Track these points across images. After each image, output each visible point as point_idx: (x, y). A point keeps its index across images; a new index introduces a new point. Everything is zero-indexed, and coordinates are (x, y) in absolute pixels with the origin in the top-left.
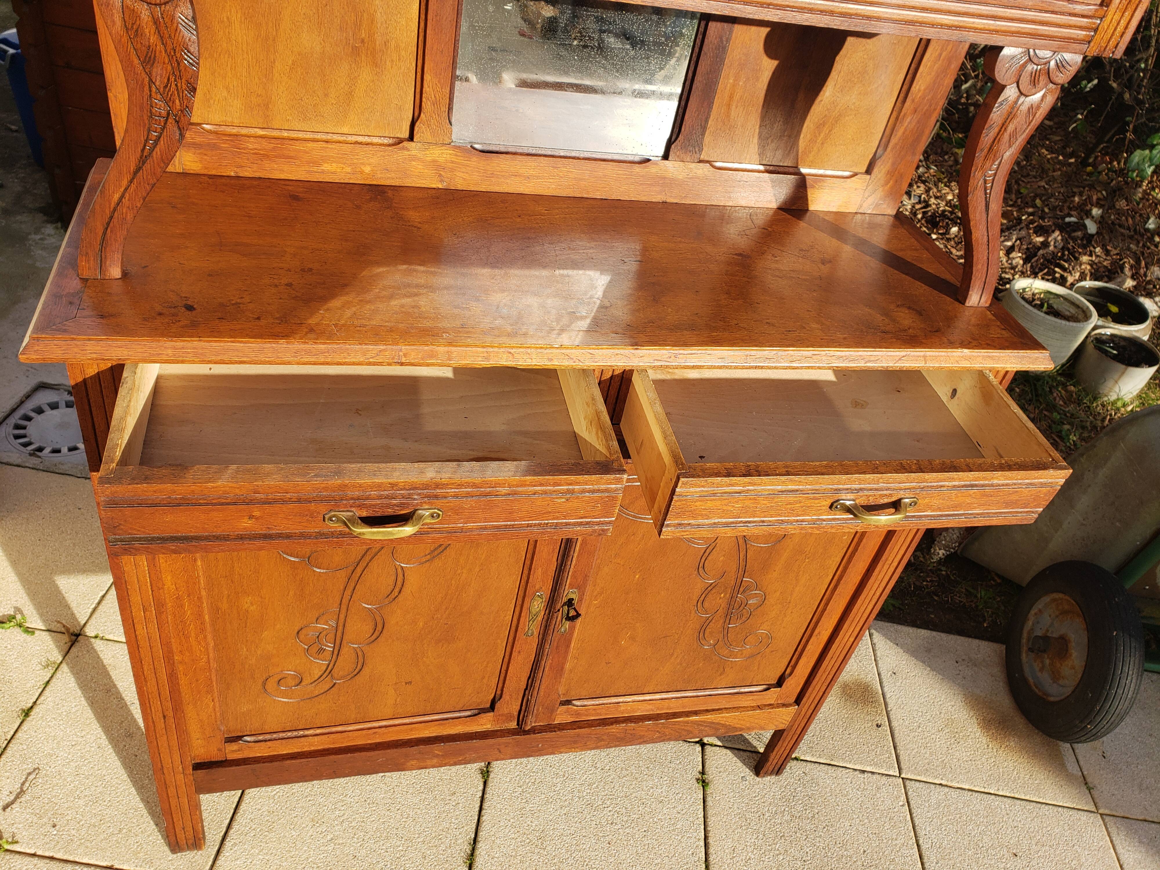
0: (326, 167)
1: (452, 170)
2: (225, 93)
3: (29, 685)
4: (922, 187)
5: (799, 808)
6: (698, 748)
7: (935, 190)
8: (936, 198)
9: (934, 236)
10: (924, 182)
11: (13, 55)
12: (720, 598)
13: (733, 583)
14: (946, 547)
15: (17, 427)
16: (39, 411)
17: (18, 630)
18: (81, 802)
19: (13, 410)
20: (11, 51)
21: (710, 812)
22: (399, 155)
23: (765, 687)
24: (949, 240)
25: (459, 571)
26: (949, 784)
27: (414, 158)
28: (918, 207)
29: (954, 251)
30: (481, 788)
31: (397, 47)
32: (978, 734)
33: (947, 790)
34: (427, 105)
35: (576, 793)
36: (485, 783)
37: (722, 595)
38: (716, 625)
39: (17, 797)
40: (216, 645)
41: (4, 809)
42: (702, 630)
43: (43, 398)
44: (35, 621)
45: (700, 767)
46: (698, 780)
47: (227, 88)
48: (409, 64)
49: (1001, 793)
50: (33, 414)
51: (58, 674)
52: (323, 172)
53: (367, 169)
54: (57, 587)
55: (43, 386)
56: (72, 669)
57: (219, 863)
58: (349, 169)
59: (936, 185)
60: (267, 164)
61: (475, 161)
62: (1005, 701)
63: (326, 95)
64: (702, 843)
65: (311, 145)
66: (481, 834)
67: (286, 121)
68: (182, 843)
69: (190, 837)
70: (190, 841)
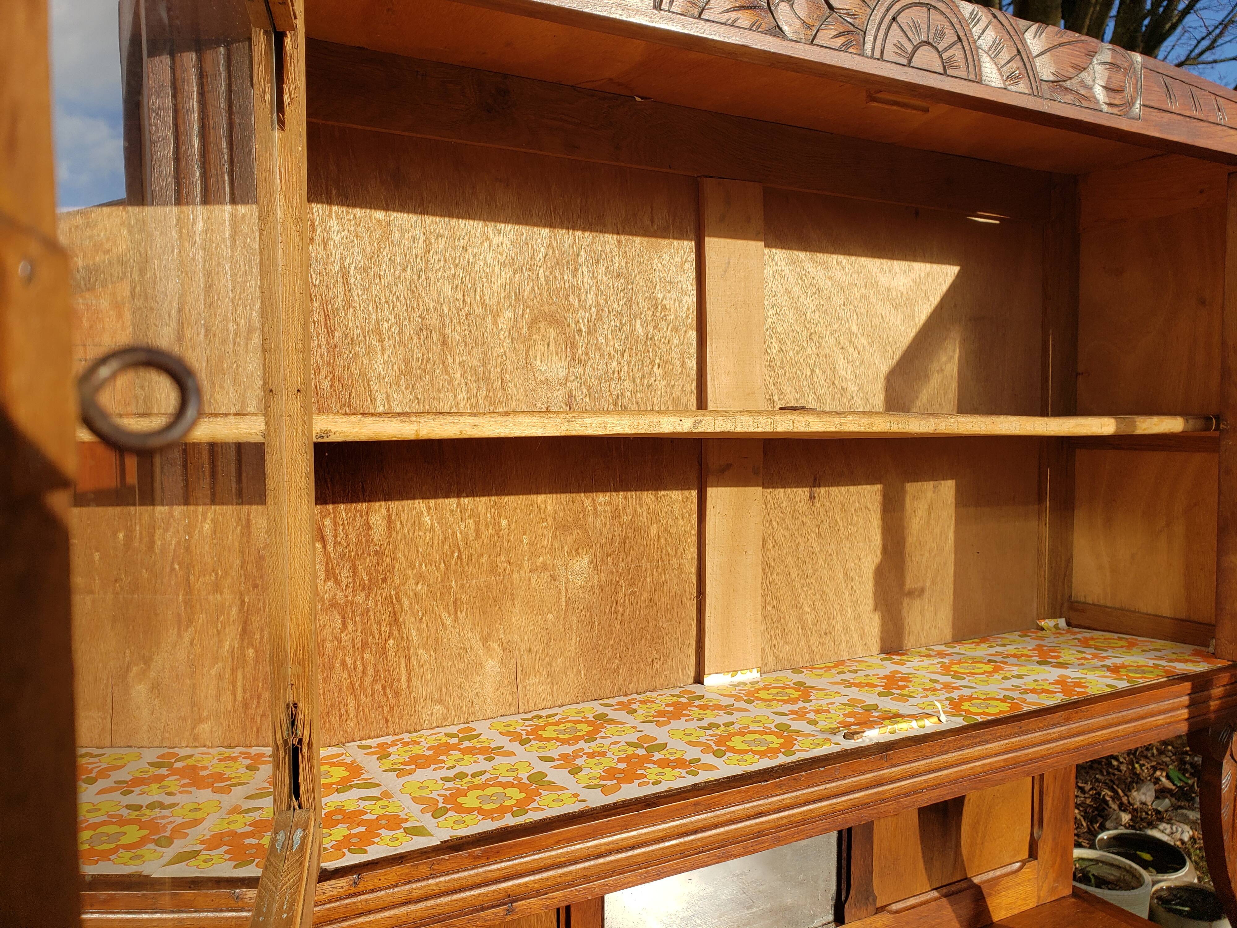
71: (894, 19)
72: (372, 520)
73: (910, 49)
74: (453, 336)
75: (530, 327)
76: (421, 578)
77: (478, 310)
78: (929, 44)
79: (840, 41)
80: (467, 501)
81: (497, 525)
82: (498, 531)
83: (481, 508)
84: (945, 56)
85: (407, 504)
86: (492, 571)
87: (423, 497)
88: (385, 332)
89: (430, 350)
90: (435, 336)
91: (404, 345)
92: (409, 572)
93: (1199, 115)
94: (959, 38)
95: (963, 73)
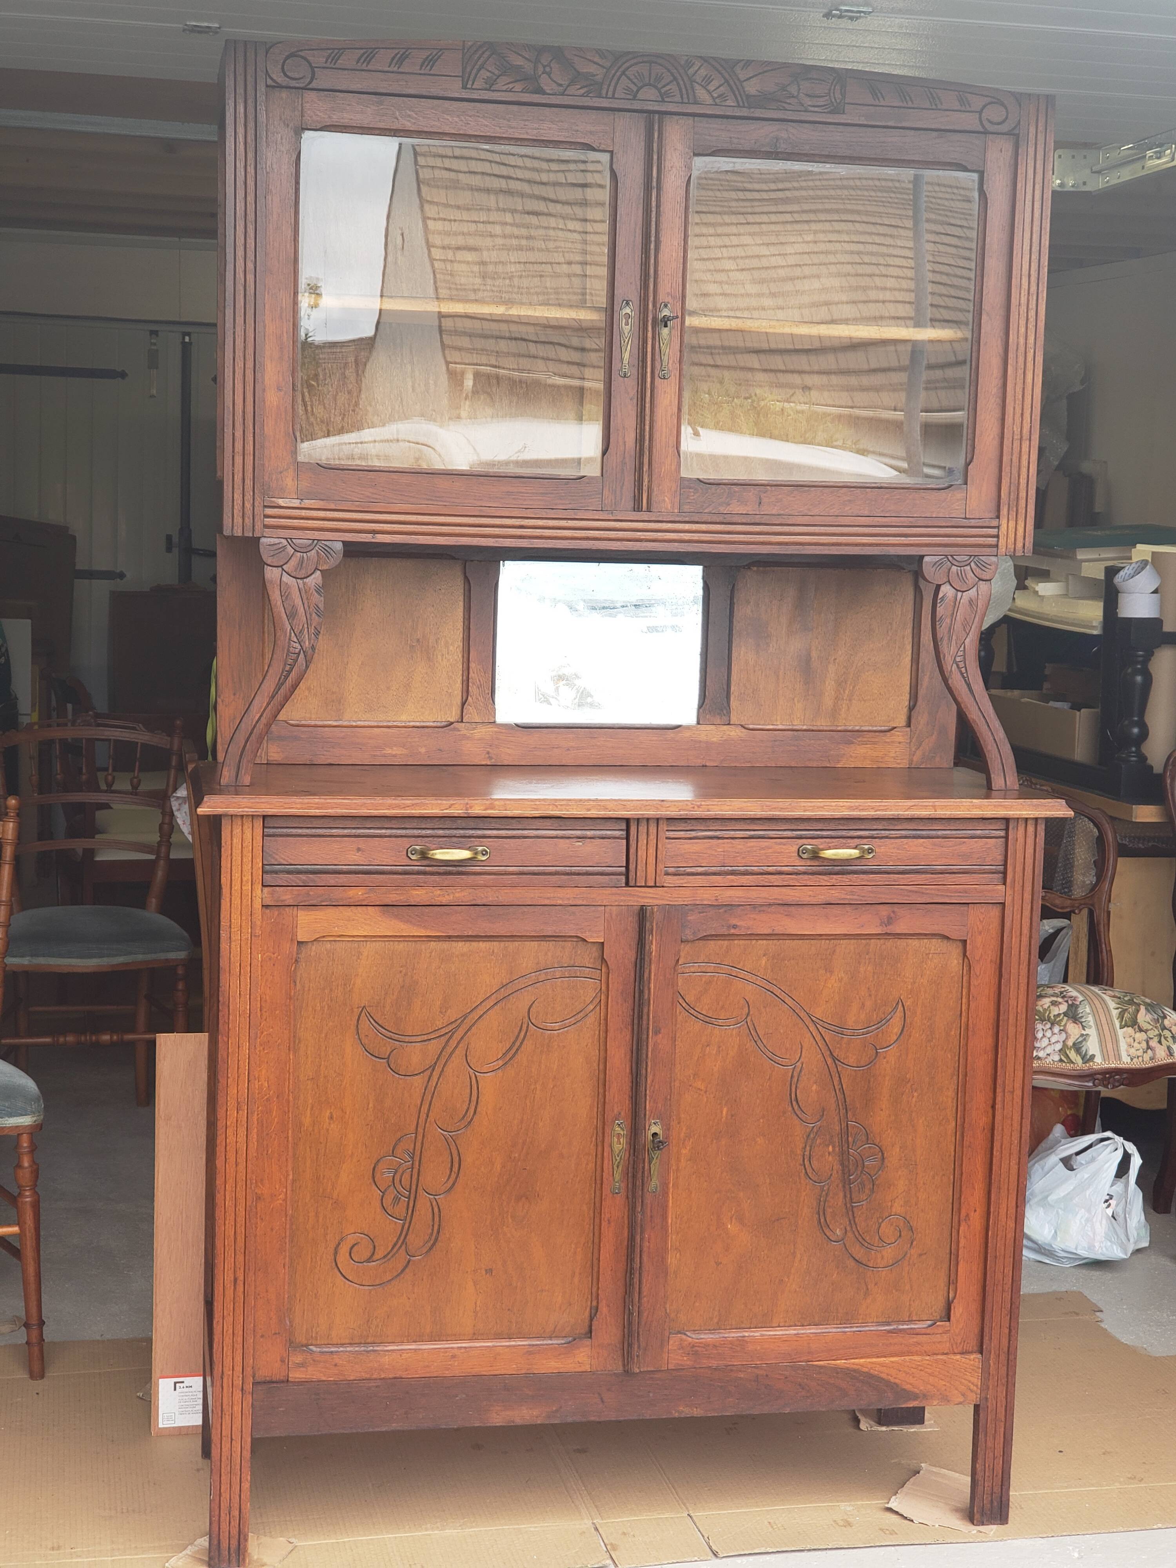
0: (387, 751)
1: (498, 747)
2: (307, 693)
12: (829, 1153)
13: (838, 1128)
22: (452, 735)
23: (930, 1323)
25: (533, 1087)
27: (464, 737)
31: (447, 643)
34: (473, 689)
37: (831, 1149)
38: (838, 1200)
40: (294, 1181)
42: (820, 1211)
48: (457, 657)
52: (384, 756)
53: (421, 751)
58: (407, 751)
60: (338, 751)
61: (520, 737)
63: (388, 688)
65: (375, 731)
67: (355, 714)
68: (225, 1544)
69: (235, 1532)
70: (234, 1542)
71: (623, 73)
73: (635, 89)
78: (650, 85)
79: (582, 91)
84: (663, 91)
92: (368, 408)
93: (910, 104)
94: (675, 79)
95: (678, 98)
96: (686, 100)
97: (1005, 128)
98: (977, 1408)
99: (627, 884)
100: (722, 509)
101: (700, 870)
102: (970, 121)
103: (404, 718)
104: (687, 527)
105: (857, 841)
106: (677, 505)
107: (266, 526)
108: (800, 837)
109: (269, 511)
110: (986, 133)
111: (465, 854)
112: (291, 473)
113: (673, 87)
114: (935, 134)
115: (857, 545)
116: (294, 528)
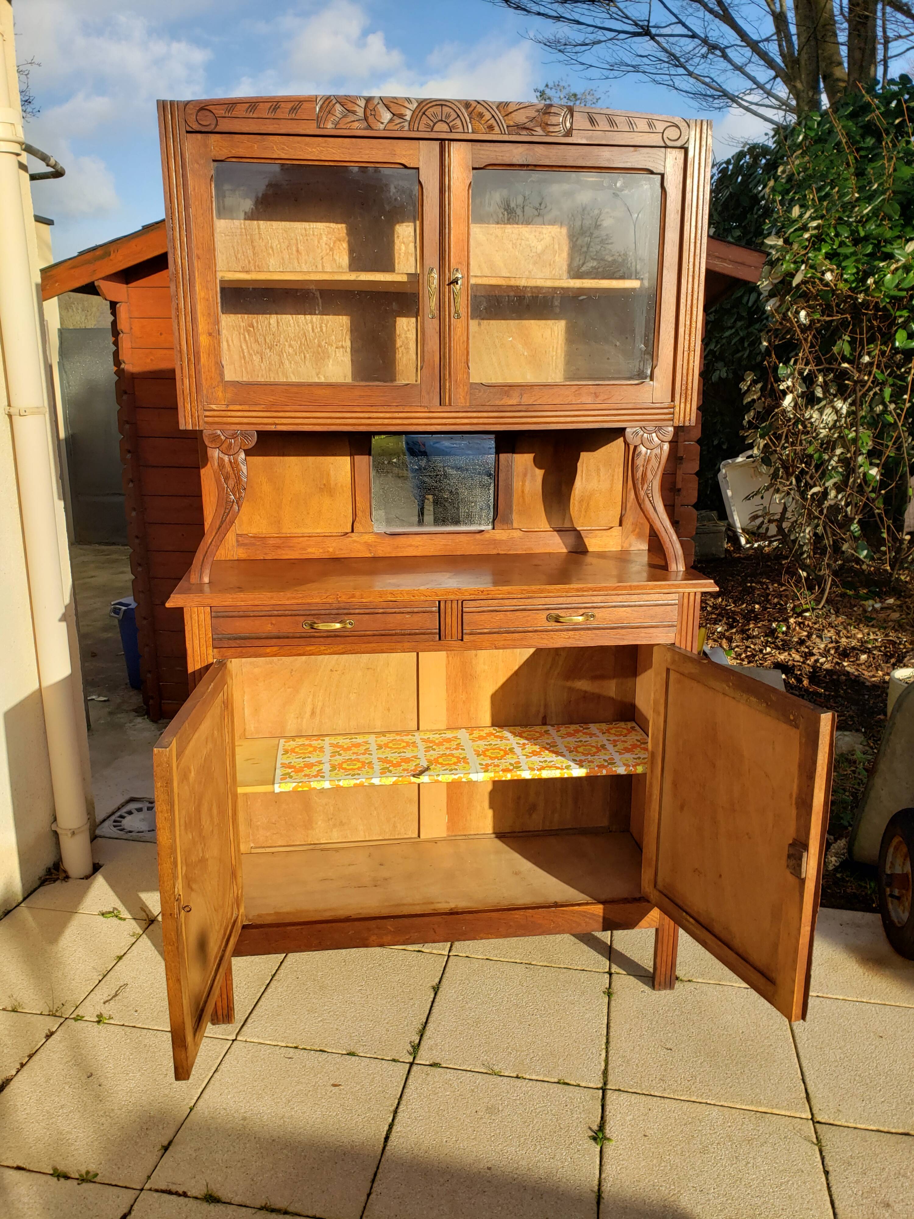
0: (310, 550)
1: (375, 546)
3: (122, 945)
4: (832, 630)
5: (689, 1007)
6: (607, 976)
7: (845, 632)
8: (847, 637)
9: (845, 664)
10: (832, 627)
11: (125, 611)
14: (836, 855)
15: (115, 821)
16: (130, 813)
17: (115, 918)
18: (154, 1000)
19: (113, 813)
20: (124, 608)
21: (612, 1009)
22: (347, 540)
24: (858, 665)
26: (825, 995)
27: (355, 541)
28: (830, 646)
29: (866, 673)
30: (432, 996)
31: (342, 486)
32: (855, 968)
33: (822, 999)
34: (359, 513)
35: (506, 999)
36: (436, 994)
39: (114, 997)
41: (104, 1003)
43: (132, 806)
44: (125, 914)
45: (607, 986)
46: (604, 992)
47: (259, 515)
48: (349, 493)
49: (872, 1001)
50: (126, 815)
51: (141, 939)
52: (308, 553)
53: (331, 550)
54: (140, 898)
55: (132, 800)
56: (149, 937)
57: (243, 1030)
58: (321, 551)
59: (845, 628)
60: (279, 552)
61: (388, 540)
62: (885, 947)
63: (308, 514)
64: (605, 1026)
65: (301, 539)
66: (430, 1019)
67: (288, 529)
68: (220, 1012)
69: (225, 1006)
70: (225, 1012)
71: (424, 113)
72: (271, 322)
73: (432, 124)
74: (301, 248)
75: (334, 243)
76: (290, 346)
77: (312, 237)
78: (442, 120)
79: (397, 127)
80: (308, 317)
81: (321, 327)
82: (322, 330)
83: (314, 320)
84: (451, 124)
85: (284, 316)
86: (319, 346)
87: (291, 314)
88: (274, 247)
89: (292, 254)
90: (294, 249)
91: (282, 252)
93: (616, 129)
94: (458, 116)
95: (461, 130)
96: (466, 131)
97: (679, 143)
98: (657, 930)
99: (440, 639)
100: (498, 402)
101: (486, 631)
102: (656, 140)
103: (318, 531)
104: (475, 415)
105: (583, 611)
106: (468, 401)
107: (206, 423)
108: (548, 609)
109: (207, 413)
110: (666, 147)
111: (338, 626)
112: (221, 388)
113: (458, 122)
114: (632, 149)
115: (583, 422)
116: (225, 424)
